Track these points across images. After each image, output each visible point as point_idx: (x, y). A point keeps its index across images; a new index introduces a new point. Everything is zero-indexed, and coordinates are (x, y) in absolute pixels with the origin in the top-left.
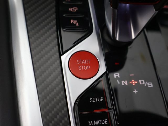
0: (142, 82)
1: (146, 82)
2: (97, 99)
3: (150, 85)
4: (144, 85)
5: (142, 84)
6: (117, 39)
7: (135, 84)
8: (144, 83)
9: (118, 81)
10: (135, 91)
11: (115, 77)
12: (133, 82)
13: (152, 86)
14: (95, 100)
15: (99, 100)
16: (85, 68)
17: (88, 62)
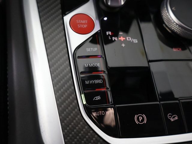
0: (129, 39)
1: (132, 39)
2: (92, 49)
3: (135, 41)
4: (131, 41)
5: (129, 37)
6: (109, 4)
7: (124, 40)
8: (130, 40)
9: (109, 37)
10: (123, 45)
11: (107, 34)
12: (122, 39)
13: (137, 42)
14: (91, 50)
15: (94, 50)
16: (83, 26)
17: (86, 22)
